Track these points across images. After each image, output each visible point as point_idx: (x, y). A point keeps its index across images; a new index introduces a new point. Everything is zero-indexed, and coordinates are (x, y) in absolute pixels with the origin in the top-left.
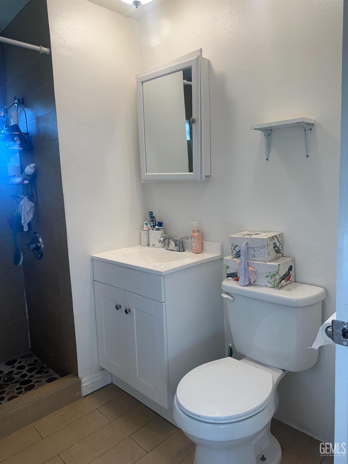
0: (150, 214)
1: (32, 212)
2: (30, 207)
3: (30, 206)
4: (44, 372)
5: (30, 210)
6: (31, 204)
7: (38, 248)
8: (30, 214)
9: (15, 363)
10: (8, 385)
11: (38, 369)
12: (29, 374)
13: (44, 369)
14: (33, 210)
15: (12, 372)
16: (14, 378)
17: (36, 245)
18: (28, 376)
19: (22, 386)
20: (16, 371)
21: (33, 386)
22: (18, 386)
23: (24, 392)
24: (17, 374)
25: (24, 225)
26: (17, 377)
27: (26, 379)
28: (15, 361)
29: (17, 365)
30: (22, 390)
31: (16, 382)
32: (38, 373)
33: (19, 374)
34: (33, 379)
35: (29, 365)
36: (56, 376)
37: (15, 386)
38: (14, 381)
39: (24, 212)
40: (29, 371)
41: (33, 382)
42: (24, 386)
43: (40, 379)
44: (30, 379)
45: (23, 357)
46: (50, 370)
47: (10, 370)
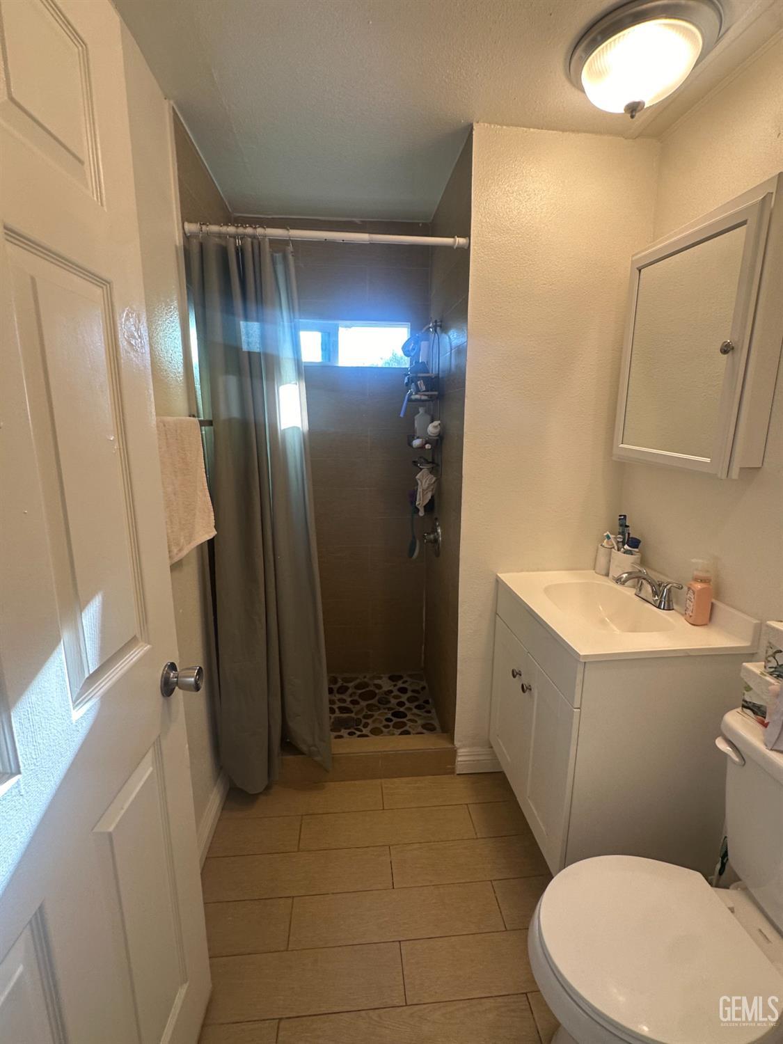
0: (620, 519)
2: (429, 484)
3: (430, 481)
4: (425, 710)
5: (427, 487)
6: (431, 479)
7: (436, 540)
8: (429, 492)
9: (399, 680)
10: (379, 709)
11: (420, 702)
12: (408, 705)
13: (427, 705)
14: (432, 487)
15: (391, 692)
16: (390, 702)
17: (435, 537)
18: (406, 706)
19: (393, 718)
20: (396, 693)
21: (404, 724)
22: (389, 716)
23: (391, 728)
24: (396, 697)
25: (419, 507)
26: (394, 701)
27: (402, 709)
28: (400, 677)
29: (400, 684)
30: (391, 724)
31: (389, 709)
32: (418, 707)
33: (397, 699)
34: (408, 714)
35: (413, 691)
36: (436, 723)
37: (386, 713)
38: (388, 706)
39: (420, 490)
40: (410, 700)
41: (408, 718)
42: (395, 720)
43: (416, 719)
44: (406, 712)
45: (411, 676)
46: (433, 711)
47: (390, 688)
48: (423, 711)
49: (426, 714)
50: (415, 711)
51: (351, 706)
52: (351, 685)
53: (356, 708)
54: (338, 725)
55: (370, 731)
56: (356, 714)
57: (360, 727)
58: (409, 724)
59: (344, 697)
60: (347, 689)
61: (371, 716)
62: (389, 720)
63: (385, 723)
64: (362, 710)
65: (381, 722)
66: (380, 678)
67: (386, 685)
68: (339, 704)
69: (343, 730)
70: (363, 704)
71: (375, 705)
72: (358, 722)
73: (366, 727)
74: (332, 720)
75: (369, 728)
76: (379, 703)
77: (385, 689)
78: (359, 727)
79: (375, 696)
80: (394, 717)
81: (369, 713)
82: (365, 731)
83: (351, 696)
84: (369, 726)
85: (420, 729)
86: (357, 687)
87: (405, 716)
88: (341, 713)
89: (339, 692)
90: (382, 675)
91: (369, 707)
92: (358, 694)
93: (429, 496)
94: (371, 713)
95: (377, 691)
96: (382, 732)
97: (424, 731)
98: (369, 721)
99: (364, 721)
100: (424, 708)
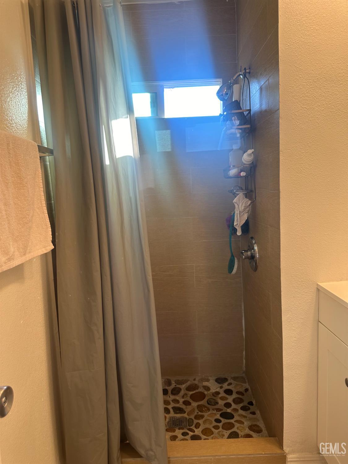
1: (246, 213)
2: (245, 206)
3: (245, 204)
5: (244, 209)
6: (246, 202)
7: (253, 257)
8: (245, 214)
9: (225, 382)
10: (209, 410)
11: (245, 403)
12: (234, 406)
13: (251, 407)
14: (248, 209)
15: (218, 393)
16: (217, 403)
17: (251, 254)
18: (232, 407)
19: (221, 419)
20: (222, 394)
21: (231, 426)
22: (218, 416)
23: (221, 429)
24: (222, 398)
25: (237, 228)
26: (221, 403)
27: (229, 410)
28: (225, 380)
29: (226, 386)
30: (220, 425)
31: (218, 410)
32: (243, 408)
33: (224, 400)
34: (235, 415)
35: (238, 393)
36: (262, 425)
37: (215, 414)
38: (217, 407)
39: (237, 212)
40: (236, 401)
41: (234, 419)
42: (224, 421)
43: (243, 420)
44: (233, 413)
45: (235, 379)
46: (258, 412)
47: (217, 390)
48: (249, 412)
49: (251, 416)
50: (241, 412)
51: (184, 407)
52: (183, 386)
53: (188, 409)
54: (173, 425)
55: (202, 432)
56: (188, 415)
57: (193, 427)
58: (237, 425)
59: (177, 398)
60: (179, 390)
61: (202, 417)
62: (218, 421)
63: (215, 424)
64: (193, 410)
65: (211, 423)
66: (208, 380)
67: (214, 387)
68: (172, 405)
69: (177, 431)
70: (195, 404)
71: (205, 406)
72: (190, 422)
73: (199, 428)
74: (167, 420)
75: (201, 429)
76: (208, 404)
77: (213, 390)
78: (191, 427)
79: (204, 398)
80: (223, 418)
81: (200, 413)
82: (198, 432)
83: (183, 397)
84: (200, 427)
85: (247, 431)
86: (189, 389)
87: (232, 417)
88: (175, 413)
89: (173, 394)
90: (210, 378)
91: (200, 407)
92: (189, 396)
93: (245, 217)
94: (202, 414)
95: (206, 393)
96: (212, 433)
97: (252, 433)
98: (201, 421)
99: (196, 421)
100: (249, 409)
